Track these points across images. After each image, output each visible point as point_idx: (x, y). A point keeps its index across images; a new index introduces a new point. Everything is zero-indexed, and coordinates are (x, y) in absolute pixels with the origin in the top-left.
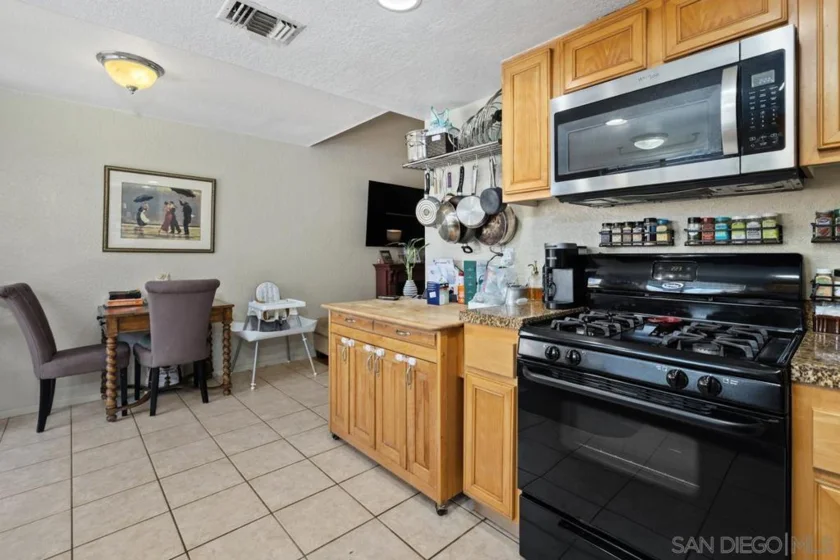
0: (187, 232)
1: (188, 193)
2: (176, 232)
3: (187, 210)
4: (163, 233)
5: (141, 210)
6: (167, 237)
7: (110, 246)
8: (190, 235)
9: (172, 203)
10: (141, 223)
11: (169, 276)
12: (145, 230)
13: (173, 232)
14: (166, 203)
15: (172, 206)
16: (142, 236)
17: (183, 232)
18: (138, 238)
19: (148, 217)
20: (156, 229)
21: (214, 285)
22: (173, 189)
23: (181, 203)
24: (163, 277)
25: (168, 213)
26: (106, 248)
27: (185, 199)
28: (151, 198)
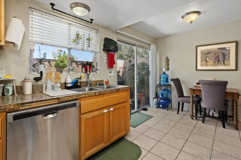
0: (224, 63)
1: (224, 49)
2: (219, 63)
3: (224, 55)
4: (214, 64)
5: (207, 57)
6: (216, 65)
7: (198, 69)
8: (225, 64)
9: (218, 53)
10: (207, 61)
11: (216, 79)
12: (208, 63)
13: (218, 63)
14: (215, 54)
15: (218, 54)
16: (207, 65)
17: (222, 63)
18: (206, 66)
19: (209, 59)
20: (212, 63)
21: (226, 83)
22: (218, 48)
23: (221, 53)
24: (213, 79)
25: (216, 57)
26: (197, 70)
27: (223, 51)
28: (210, 53)
